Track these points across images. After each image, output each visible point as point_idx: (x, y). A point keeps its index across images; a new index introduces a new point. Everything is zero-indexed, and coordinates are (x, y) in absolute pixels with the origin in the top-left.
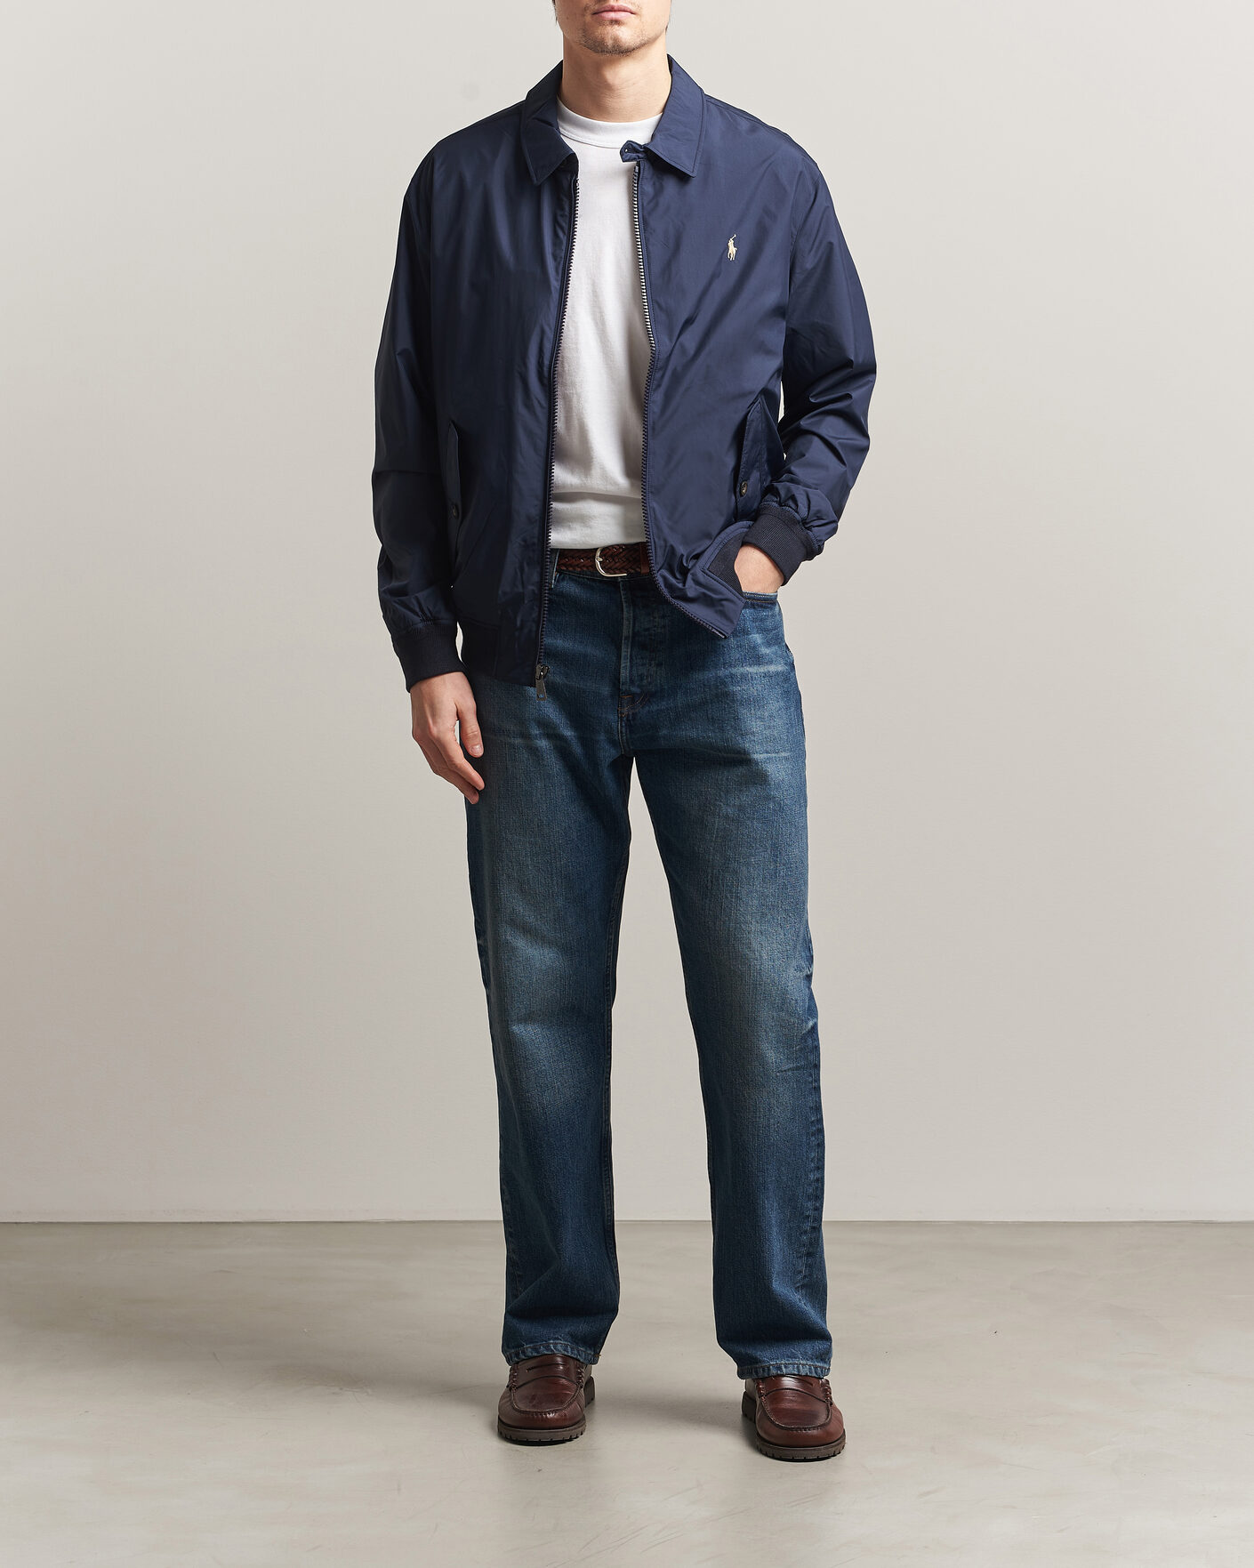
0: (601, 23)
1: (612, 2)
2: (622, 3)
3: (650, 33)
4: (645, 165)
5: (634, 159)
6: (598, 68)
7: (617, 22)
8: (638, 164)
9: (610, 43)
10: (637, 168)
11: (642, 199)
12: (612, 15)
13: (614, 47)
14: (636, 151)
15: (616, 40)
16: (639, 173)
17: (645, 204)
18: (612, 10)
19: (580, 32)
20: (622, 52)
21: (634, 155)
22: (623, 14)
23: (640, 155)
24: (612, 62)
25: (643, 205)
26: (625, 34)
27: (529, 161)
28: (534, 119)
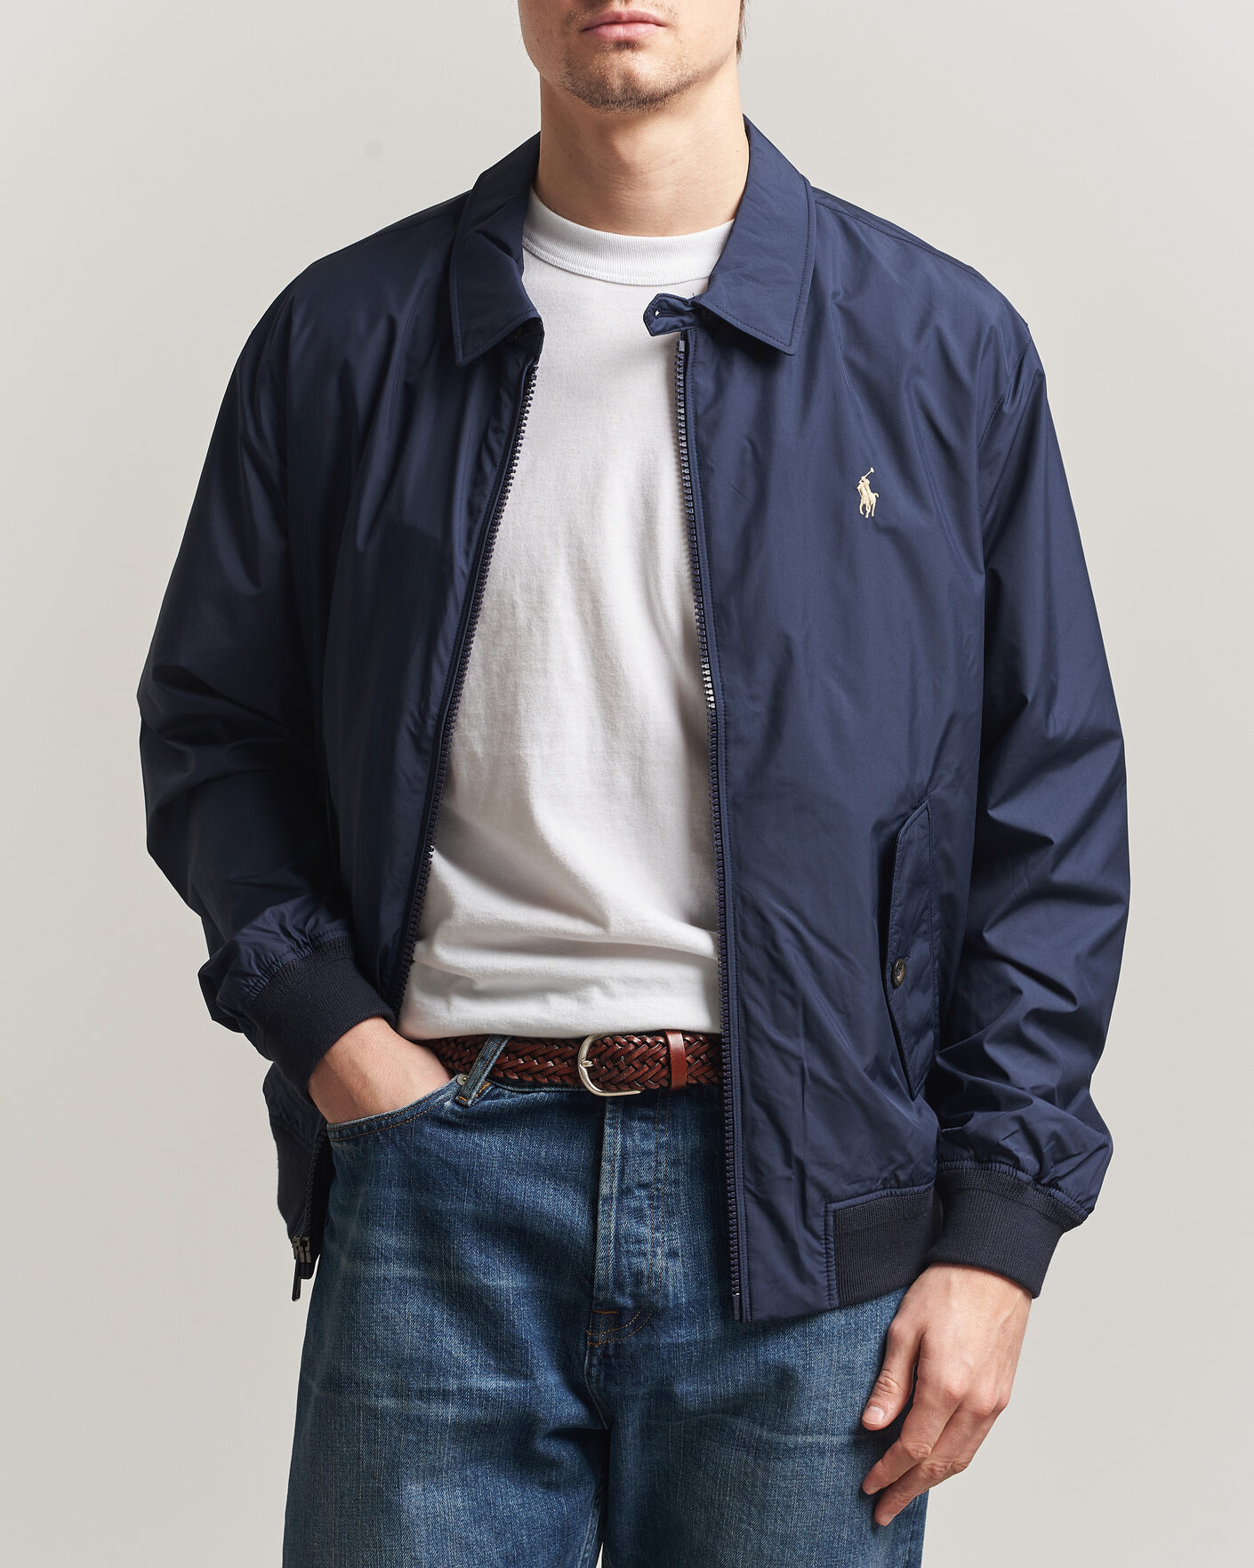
0: (600, 47)
1: (618, 7)
2: (637, 7)
3: (698, 62)
4: (699, 338)
5: (674, 328)
6: (605, 134)
7: (629, 45)
8: (685, 337)
9: (616, 83)
10: (682, 343)
11: (695, 404)
12: (619, 31)
13: (625, 91)
14: (675, 311)
15: (629, 79)
16: (686, 353)
17: (700, 412)
18: (617, 20)
19: (563, 64)
20: (650, 102)
21: (674, 320)
22: (641, 28)
23: (686, 319)
24: (628, 124)
25: (696, 413)
26: (648, 68)
27: (456, 318)
28: (479, 232)
